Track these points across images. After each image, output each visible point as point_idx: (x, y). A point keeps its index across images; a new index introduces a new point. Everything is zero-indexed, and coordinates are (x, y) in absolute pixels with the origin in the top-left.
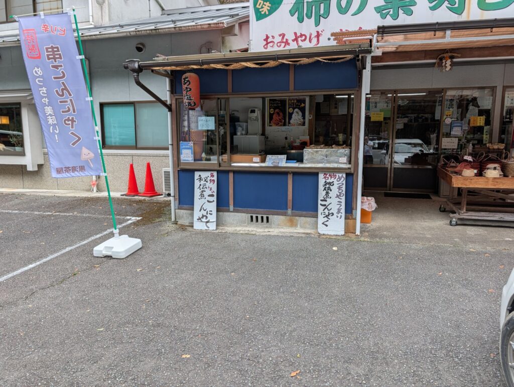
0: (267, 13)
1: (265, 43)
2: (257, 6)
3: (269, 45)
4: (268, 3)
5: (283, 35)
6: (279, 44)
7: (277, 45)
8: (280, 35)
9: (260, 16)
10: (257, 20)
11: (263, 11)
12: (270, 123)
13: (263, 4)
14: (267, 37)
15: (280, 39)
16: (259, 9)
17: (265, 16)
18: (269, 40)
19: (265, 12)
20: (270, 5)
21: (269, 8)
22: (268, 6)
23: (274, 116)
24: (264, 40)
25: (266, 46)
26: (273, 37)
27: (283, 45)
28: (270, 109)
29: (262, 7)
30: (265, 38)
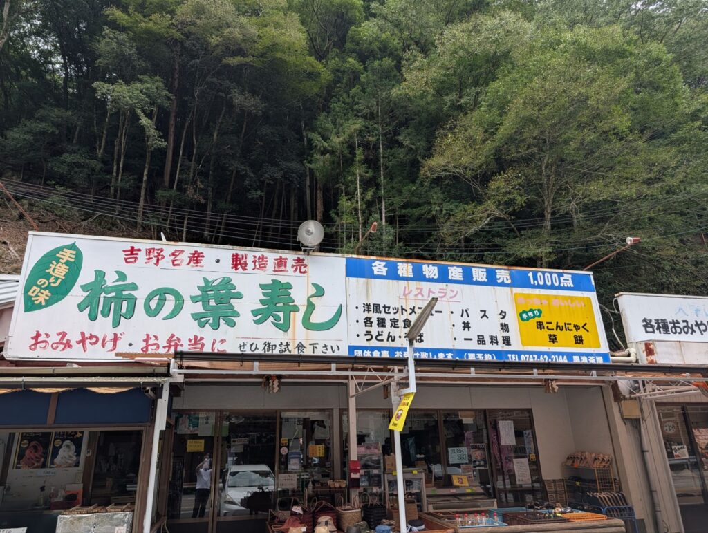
0: (43, 303)
1: (33, 342)
2: (30, 293)
3: (38, 345)
4: (47, 291)
5: (64, 334)
7: (52, 347)
8: (59, 334)
9: (30, 306)
10: (25, 311)
11: (37, 300)
12: (18, 463)
13: (40, 292)
14: (38, 335)
15: (58, 338)
16: (32, 297)
17: (40, 307)
18: (40, 339)
21: (47, 298)
22: (46, 295)
23: (27, 453)
24: (33, 338)
25: (33, 347)
26: (47, 335)
27: (61, 347)
28: (22, 440)
29: (37, 296)
30: (35, 335)
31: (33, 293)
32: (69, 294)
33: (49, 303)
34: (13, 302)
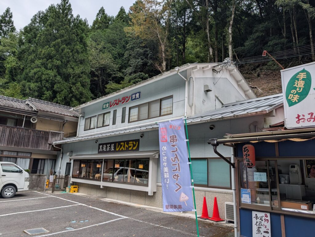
0: (297, 101)
1: (297, 119)
2: (289, 98)
3: (300, 121)
4: (297, 95)
5: (312, 114)
6: (309, 120)
7: (308, 121)
8: (309, 114)
9: (291, 104)
10: (289, 106)
11: (293, 100)
12: (308, 175)
13: (293, 96)
14: (299, 116)
15: (309, 116)
16: (291, 99)
17: (296, 103)
18: (300, 118)
19: (295, 101)
20: (299, 96)
21: (298, 98)
22: (297, 97)
23: (312, 170)
24: (297, 118)
25: (298, 122)
26: (303, 116)
27: (312, 120)
28: (307, 165)
29: (293, 98)
30: (297, 116)
31: (290, 97)
32: (309, 94)
33: (299, 101)
34: (283, 103)
